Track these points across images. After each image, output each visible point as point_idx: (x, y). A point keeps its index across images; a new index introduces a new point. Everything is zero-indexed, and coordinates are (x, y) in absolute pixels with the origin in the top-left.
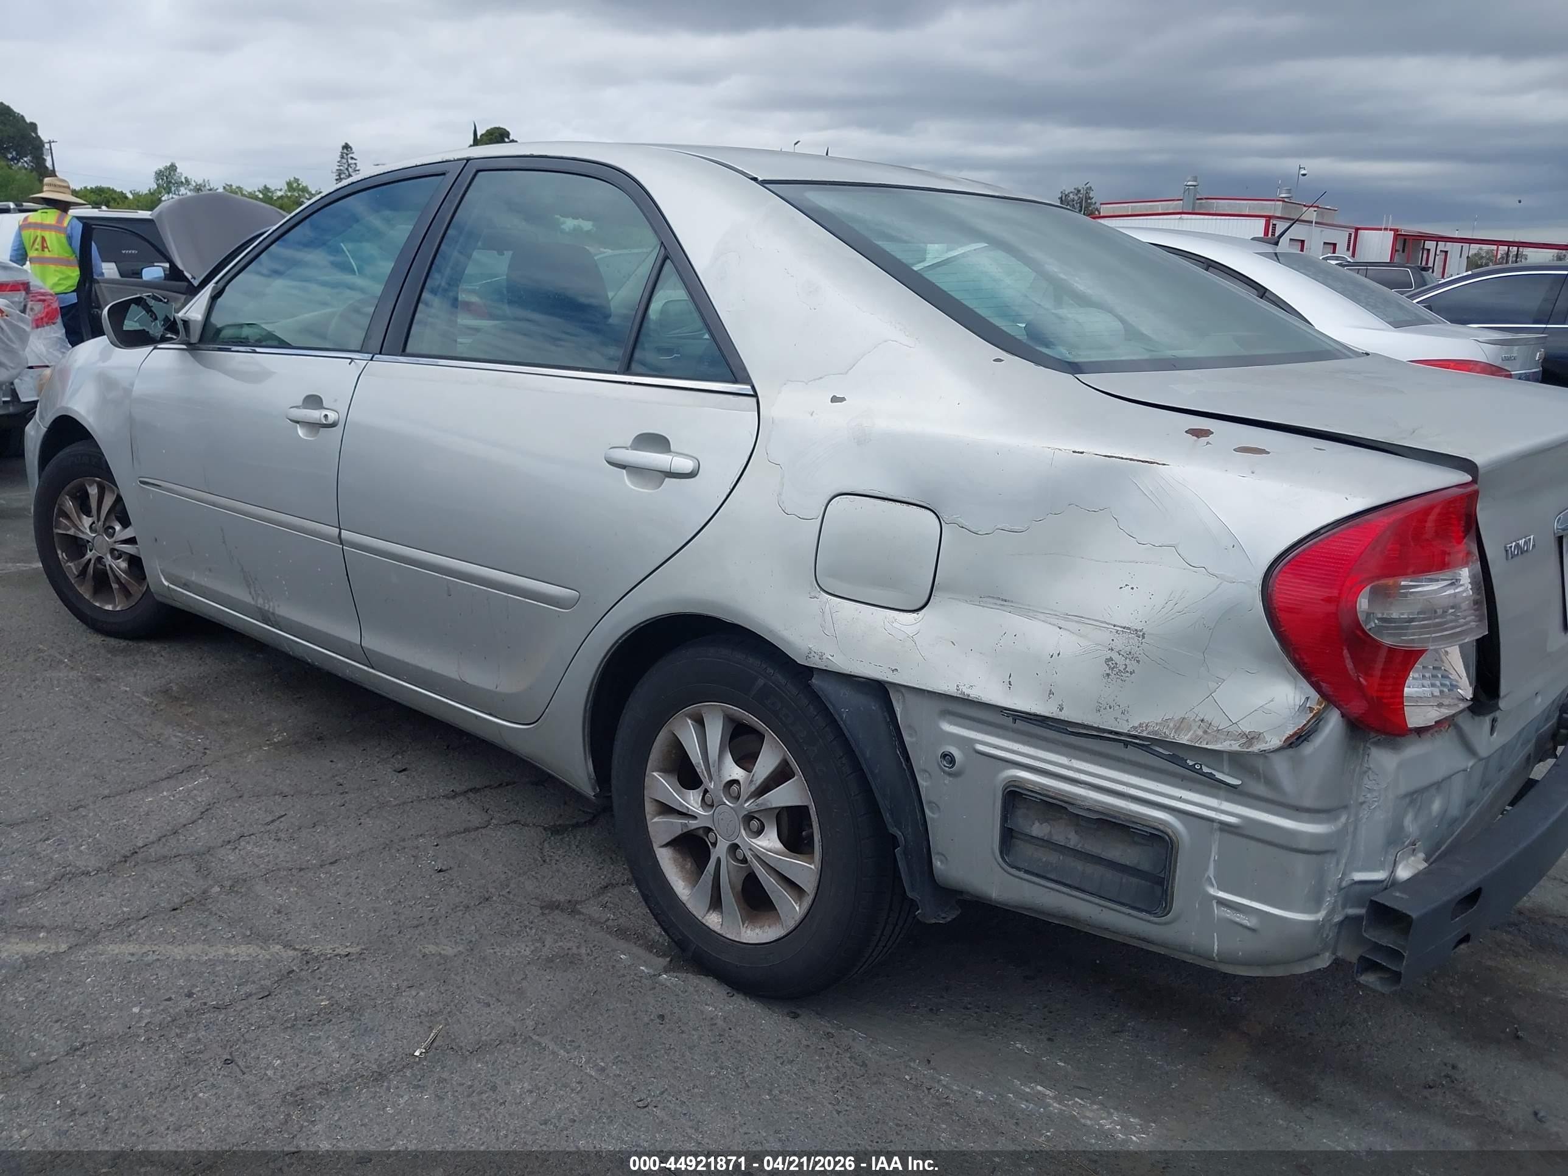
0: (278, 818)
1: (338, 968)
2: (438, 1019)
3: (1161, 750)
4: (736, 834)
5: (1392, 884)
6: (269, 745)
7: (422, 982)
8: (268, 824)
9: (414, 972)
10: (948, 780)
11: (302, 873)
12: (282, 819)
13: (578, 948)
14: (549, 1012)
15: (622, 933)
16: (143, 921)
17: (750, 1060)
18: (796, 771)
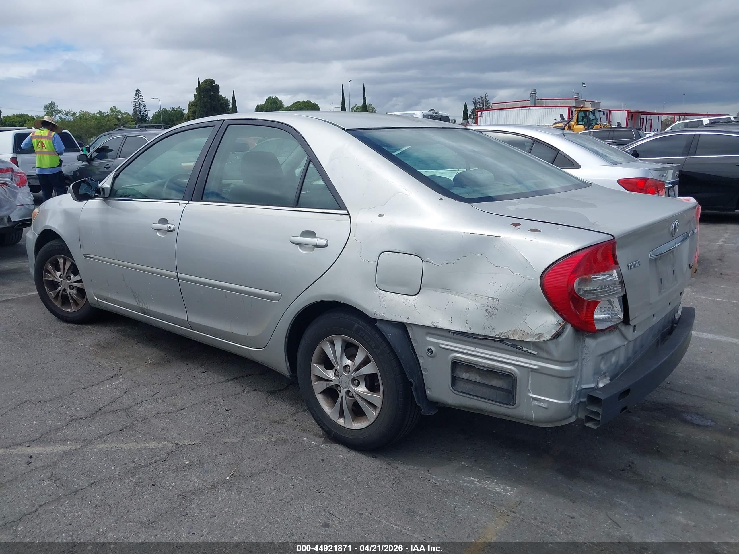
0: (156, 393)
1: (191, 449)
2: (234, 466)
3: (507, 342)
4: (349, 386)
5: (597, 388)
6: (146, 365)
7: (225, 453)
8: (152, 396)
9: (222, 449)
10: (430, 359)
11: (170, 414)
12: (158, 394)
13: (287, 436)
14: (278, 461)
15: (303, 430)
16: (109, 435)
17: (359, 474)
18: (371, 360)
